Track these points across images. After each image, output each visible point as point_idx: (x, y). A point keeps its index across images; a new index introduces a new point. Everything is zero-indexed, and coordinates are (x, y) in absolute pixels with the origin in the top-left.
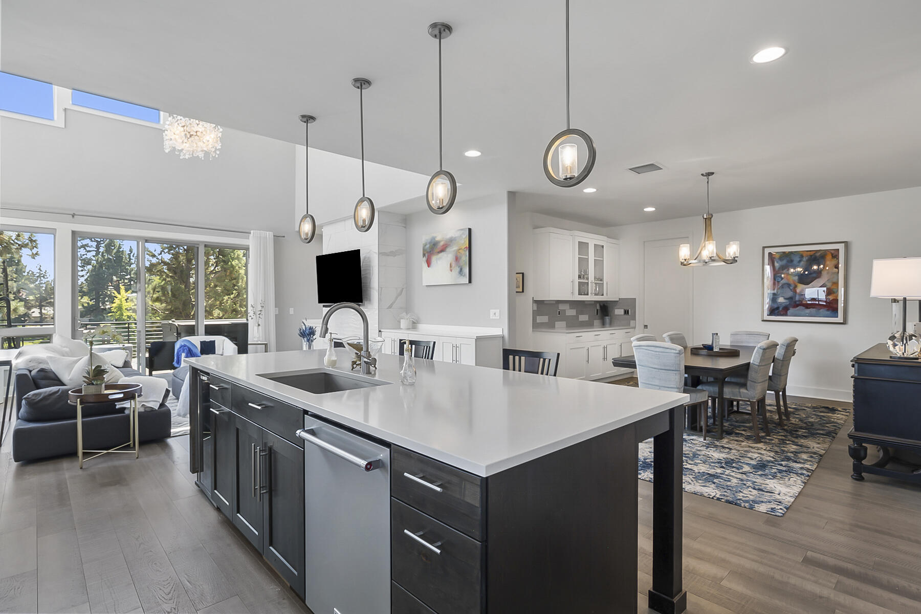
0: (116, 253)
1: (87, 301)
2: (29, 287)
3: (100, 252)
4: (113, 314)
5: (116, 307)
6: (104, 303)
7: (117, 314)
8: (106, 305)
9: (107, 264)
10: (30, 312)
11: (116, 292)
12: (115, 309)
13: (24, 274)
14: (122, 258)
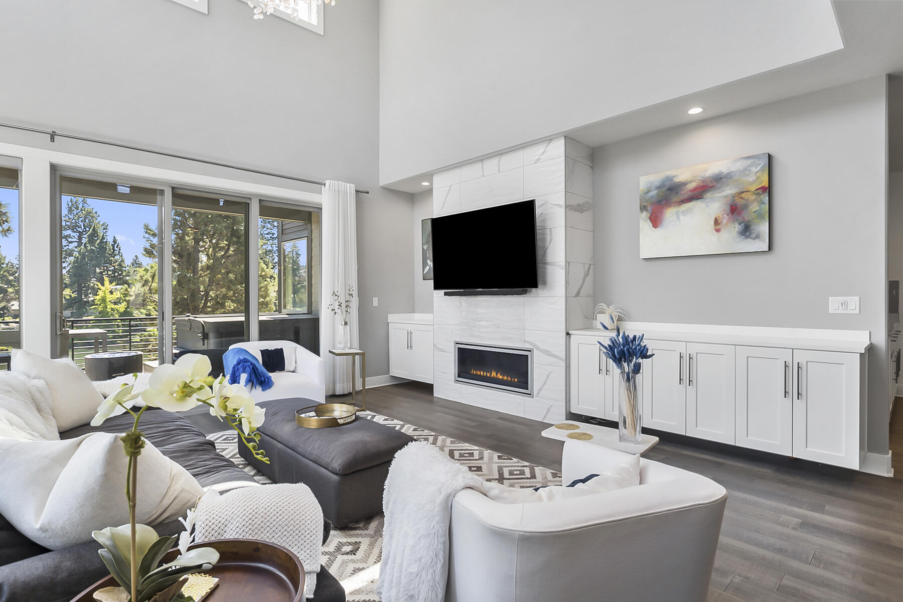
0: (99, 243)
1: (69, 294)
2: (8, 279)
3: (82, 243)
4: (97, 306)
5: (100, 299)
6: (86, 296)
7: (101, 307)
8: (90, 297)
9: (89, 255)
10: (9, 305)
11: (99, 284)
12: (98, 301)
13: (3, 266)
14: (106, 249)
